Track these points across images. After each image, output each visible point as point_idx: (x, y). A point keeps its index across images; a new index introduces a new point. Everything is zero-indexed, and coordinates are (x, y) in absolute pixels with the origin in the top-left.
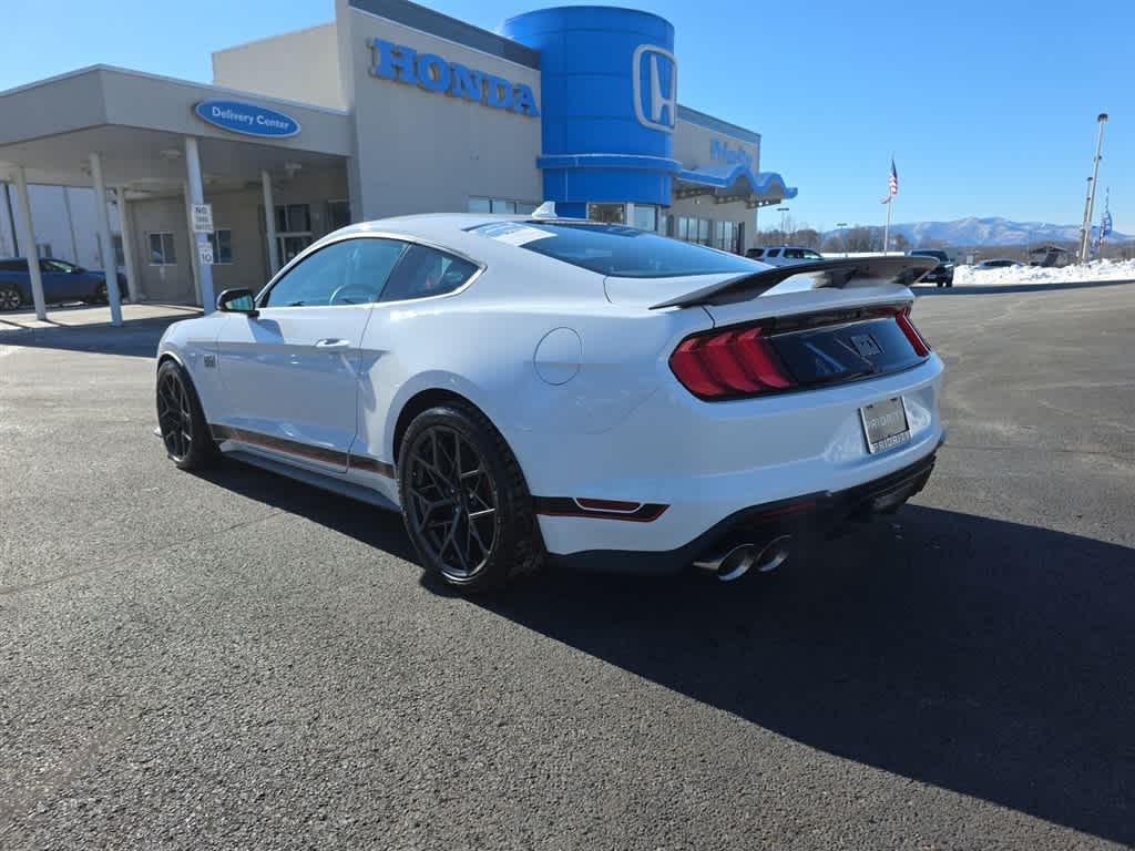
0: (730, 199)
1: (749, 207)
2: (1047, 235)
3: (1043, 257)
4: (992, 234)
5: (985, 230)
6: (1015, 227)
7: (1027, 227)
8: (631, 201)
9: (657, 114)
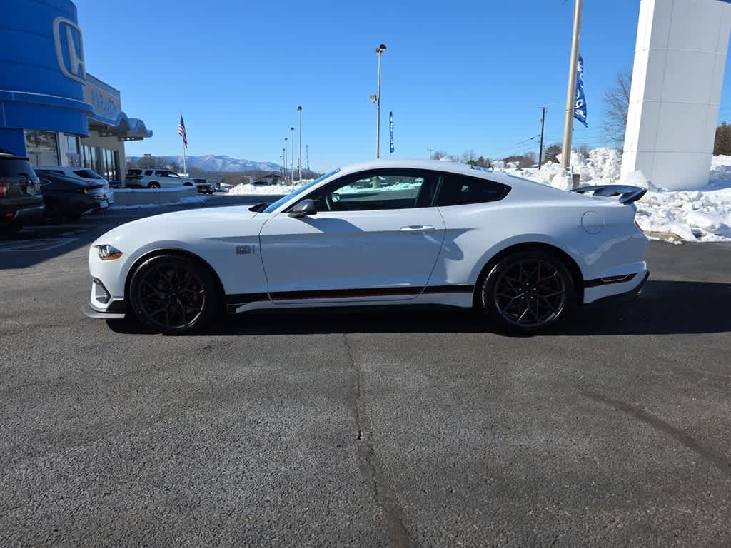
0: (111, 134)
1: (120, 140)
2: (252, 167)
3: (270, 180)
4: (224, 165)
5: (220, 162)
6: (235, 162)
7: (241, 162)
8: (61, 131)
9: (76, 70)
